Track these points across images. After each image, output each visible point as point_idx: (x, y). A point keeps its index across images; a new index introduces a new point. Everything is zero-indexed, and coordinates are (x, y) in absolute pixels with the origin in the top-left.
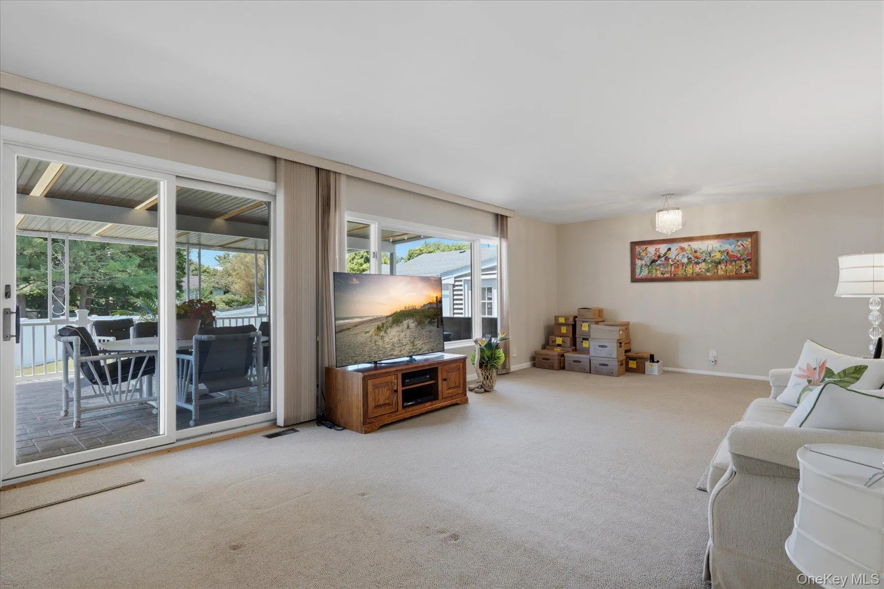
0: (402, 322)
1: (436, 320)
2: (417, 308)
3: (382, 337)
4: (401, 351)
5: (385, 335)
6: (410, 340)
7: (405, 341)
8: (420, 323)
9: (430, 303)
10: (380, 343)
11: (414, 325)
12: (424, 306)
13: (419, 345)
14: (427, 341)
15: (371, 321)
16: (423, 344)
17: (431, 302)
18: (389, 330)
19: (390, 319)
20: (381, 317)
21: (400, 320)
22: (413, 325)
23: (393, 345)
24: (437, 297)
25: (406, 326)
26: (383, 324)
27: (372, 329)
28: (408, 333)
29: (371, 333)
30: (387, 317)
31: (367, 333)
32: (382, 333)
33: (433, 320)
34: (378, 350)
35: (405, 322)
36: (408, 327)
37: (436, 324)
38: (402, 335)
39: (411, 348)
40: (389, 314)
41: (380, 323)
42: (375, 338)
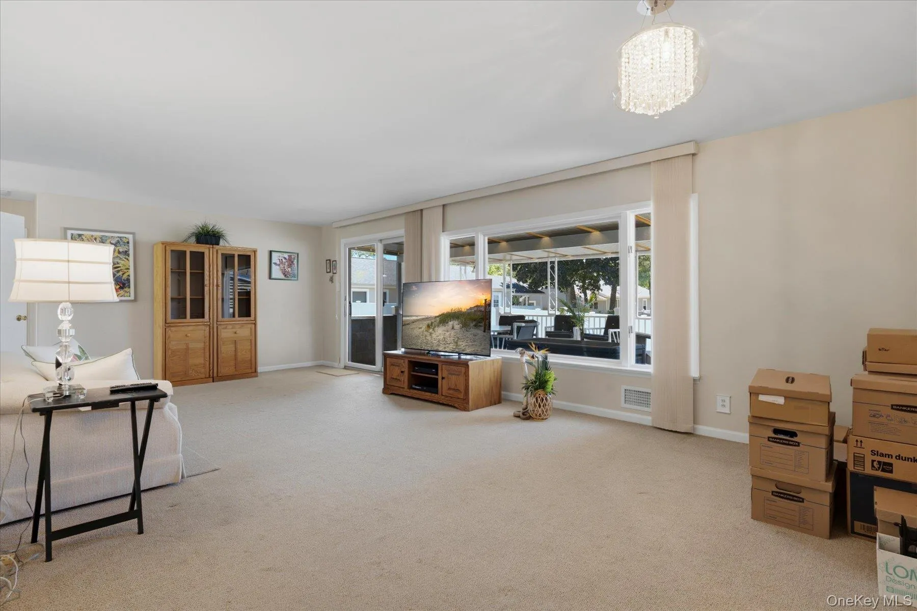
0: (448, 323)
1: (482, 324)
2: (463, 310)
3: (431, 334)
4: (445, 348)
5: (433, 332)
6: (454, 340)
7: (449, 340)
8: (465, 325)
9: (477, 306)
10: (429, 338)
11: (459, 326)
12: (471, 308)
13: (462, 346)
14: (471, 344)
15: (423, 319)
16: (466, 345)
17: (479, 305)
18: (436, 328)
19: (438, 319)
20: (431, 317)
21: (445, 320)
22: (457, 327)
23: (439, 341)
24: (486, 300)
25: (451, 326)
26: (432, 323)
27: (424, 327)
28: (453, 332)
29: (422, 329)
30: (436, 317)
31: (420, 328)
32: (431, 330)
33: (479, 324)
34: (427, 343)
35: (451, 323)
36: (453, 328)
37: (483, 328)
38: (448, 334)
39: (454, 347)
40: (437, 315)
41: (429, 322)
42: (426, 333)
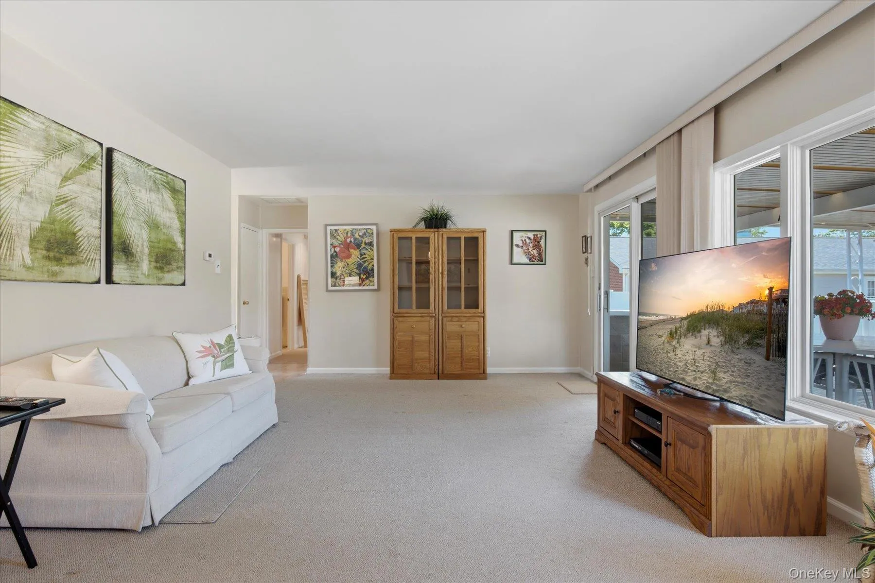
0: (699, 332)
1: (763, 342)
2: (726, 309)
3: (674, 349)
4: (695, 379)
5: (677, 346)
6: (709, 366)
7: (702, 365)
8: (729, 340)
9: (753, 302)
10: (671, 355)
11: (718, 340)
12: (741, 306)
13: (725, 381)
14: (740, 380)
15: (664, 321)
16: (731, 382)
17: (757, 298)
18: (683, 340)
19: (685, 322)
20: (675, 319)
21: (697, 327)
22: (716, 341)
23: (686, 364)
24: (771, 289)
25: (705, 339)
26: (676, 329)
27: (665, 336)
28: (708, 351)
29: (663, 338)
30: (682, 319)
31: (660, 336)
32: (675, 342)
33: (757, 341)
34: (671, 365)
35: (705, 333)
36: (708, 342)
37: (763, 351)
38: (700, 352)
39: (710, 381)
40: (684, 315)
41: (672, 327)
42: (667, 345)
